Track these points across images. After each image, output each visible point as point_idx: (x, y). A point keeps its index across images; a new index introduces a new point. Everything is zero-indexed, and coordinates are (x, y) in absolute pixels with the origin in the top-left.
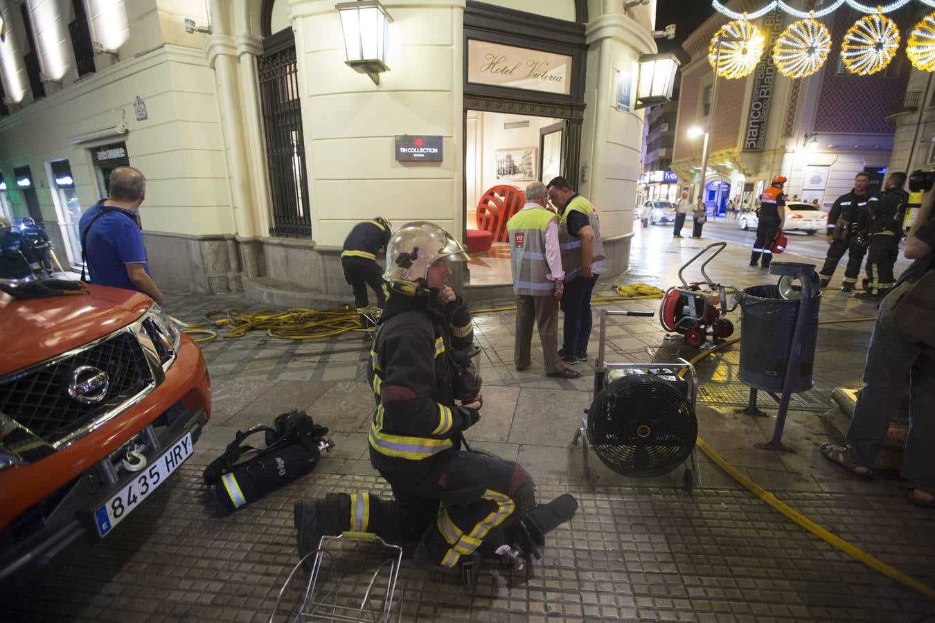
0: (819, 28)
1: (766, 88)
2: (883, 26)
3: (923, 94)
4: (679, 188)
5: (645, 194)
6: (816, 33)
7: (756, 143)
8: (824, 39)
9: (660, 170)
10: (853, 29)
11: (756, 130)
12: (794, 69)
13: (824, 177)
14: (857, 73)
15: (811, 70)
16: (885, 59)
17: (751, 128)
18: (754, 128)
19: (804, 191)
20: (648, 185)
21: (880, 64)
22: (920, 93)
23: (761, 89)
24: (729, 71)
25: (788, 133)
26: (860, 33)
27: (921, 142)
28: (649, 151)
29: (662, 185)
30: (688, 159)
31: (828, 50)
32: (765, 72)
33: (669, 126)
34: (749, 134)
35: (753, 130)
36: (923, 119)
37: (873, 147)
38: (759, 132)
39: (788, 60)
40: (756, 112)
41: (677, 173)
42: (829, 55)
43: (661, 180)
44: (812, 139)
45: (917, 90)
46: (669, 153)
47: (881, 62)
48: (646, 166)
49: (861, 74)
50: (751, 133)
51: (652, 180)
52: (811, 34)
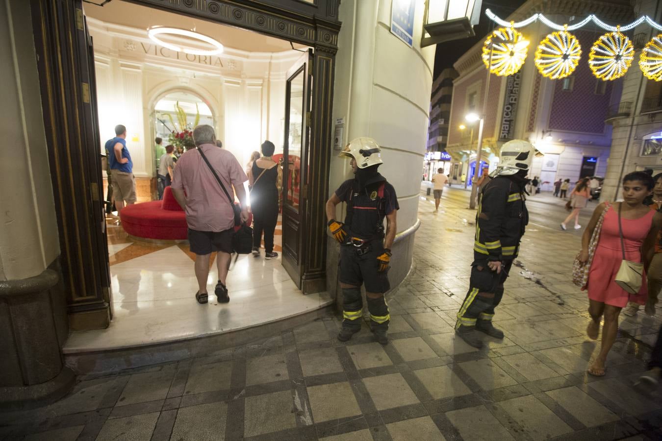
0: (571, 39)
1: (514, 96)
2: (621, 42)
3: (635, 104)
4: (452, 164)
5: (427, 167)
6: (569, 42)
7: (508, 135)
8: (575, 48)
9: (438, 151)
10: (598, 42)
11: (508, 126)
12: (552, 71)
13: (556, 162)
14: (601, 79)
15: (565, 73)
16: (623, 68)
17: (504, 124)
18: (507, 124)
19: (543, 172)
20: (430, 162)
21: (619, 72)
22: (631, 103)
23: (510, 96)
24: (499, 69)
25: (531, 129)
26: (604, 46)
27: (635, 139)
28: (430, 137)
29: (440, 162)
30: (458, 144)
31: (579, 58)
32: (513, 85)
33: (445, 121)
34: (502, 129)
35: (505, 126)
36: (635, 123)
37: (589, 142)
38: (510, 127)
39: (547, 64)
40: (507, 112)
41: (450, 155)
42: (580, 62)
43: (439, 158)
44: (548, 134)
45: (630, 101)
46: (445, 140)
47: (620, 71)
48: (429, 148)
49: (605, 79)
50: (504, 127)
51: (433, 158)
52: (565, 44)
